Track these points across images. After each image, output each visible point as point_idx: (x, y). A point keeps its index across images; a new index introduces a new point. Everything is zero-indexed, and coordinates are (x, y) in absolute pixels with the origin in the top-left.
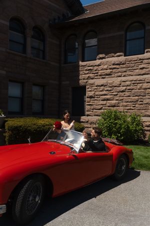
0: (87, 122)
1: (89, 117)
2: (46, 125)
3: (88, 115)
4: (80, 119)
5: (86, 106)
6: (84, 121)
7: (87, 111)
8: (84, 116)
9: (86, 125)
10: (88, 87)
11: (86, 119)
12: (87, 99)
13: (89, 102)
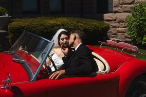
0: (115, 20)
1: (117, 14)
2: (57, 25)
3: (115, 12)
4: (103, 16)
6: (111, 19)
7: (115, 7)
8: (112, 13)
9: (114, 25)
11: (113, 17)
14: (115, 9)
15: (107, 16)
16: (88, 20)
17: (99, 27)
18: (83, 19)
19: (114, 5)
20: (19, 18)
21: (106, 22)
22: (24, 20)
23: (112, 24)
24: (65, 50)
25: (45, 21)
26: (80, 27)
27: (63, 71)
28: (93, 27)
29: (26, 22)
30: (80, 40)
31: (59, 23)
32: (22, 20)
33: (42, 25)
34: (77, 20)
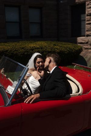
0: (87, 43)
1: (89, 37)
2: (36, 49)
3: (88, 36)
4: (76, 40)
5: (86, 25)
6: (83, 42)
7: (87, 31)
8: (84, 36)
9: (86, 47)
10: (88, 3)
11: (86, 40)
12: (87, 17)
13: (89, 21)
14: (87, 33)
15: (80, 39)
16: (63, 43)
17: (73, 49)
18: (59, 42)
19: (86, 29)
20: (4, 43)
21: (79, 44)
22: (7, 44)
23: (84, 46)
24: (41, 72)
25: (26, 45)
26: (56, 50)
27: (38, 95)
28: (68, 49)
29: (9, 46)
30: (55, 63)
31: (38, 46)
32: (6, 44)
33: (23, 48)
34: (53, 43)
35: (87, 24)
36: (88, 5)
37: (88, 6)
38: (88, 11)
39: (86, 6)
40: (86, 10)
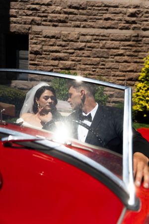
3: (32, 80)
5: (29, 66)
8: (27, 80)
10: (32, 36)
11: (30, 85)
12: (30, 55)
13: (33, 61)
35: (31, 64)
36: (32, 39)
37: (31, 41)
38: (32, 48)
39: (30, 40)
40: (29, 46)
